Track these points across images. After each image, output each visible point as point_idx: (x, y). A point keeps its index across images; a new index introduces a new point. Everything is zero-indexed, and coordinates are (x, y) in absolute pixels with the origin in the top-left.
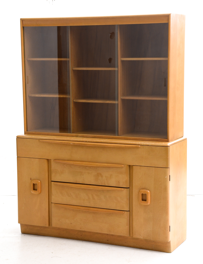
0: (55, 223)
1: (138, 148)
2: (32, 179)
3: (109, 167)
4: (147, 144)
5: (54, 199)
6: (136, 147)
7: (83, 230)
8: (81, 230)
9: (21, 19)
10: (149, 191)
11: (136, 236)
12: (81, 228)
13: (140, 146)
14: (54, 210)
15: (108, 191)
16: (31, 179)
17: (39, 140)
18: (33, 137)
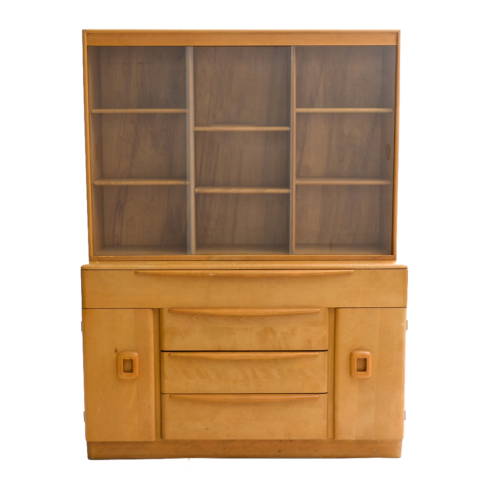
0: (172, 431)
1: (349, 274)
2: (118, 351)
3: (290, 315)
4: (366, 267)
5: (170, 386)
6: (346, 274)
7: (234, 438)
8: (229, 438)
9: (84, 31)
10: (368, 353)
11: (342, 436)
12: (228, 436)
13: (352, 270)
14: (170, 408)
15: (286, 359)
16: (116, 351)
17: (136, 272)
18: (120, 267)
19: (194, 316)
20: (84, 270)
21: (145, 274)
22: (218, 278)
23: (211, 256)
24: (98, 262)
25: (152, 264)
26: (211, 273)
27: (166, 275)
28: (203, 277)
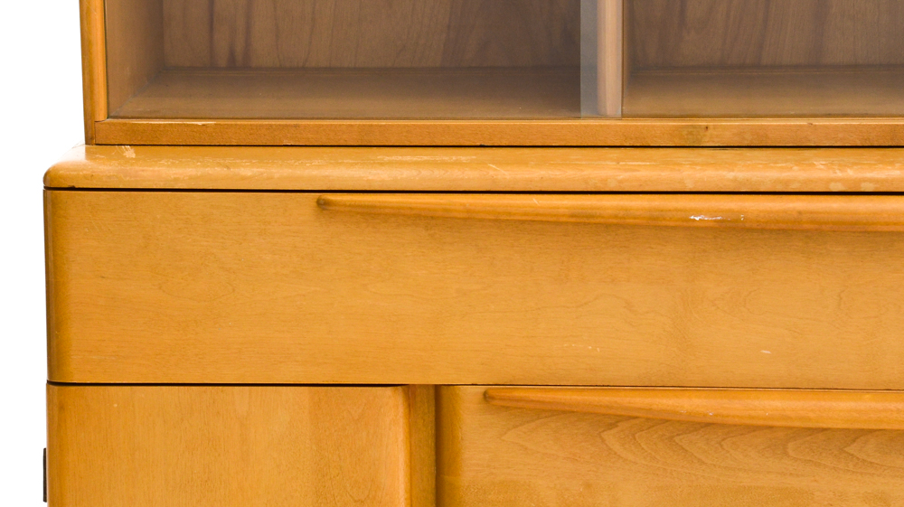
17: (323, 198)
18: (244, 178)
19: (611, 426)
20: (56, 188)
21: (371, 214)
22: (733, 232)
23: (703, 123)
24: (130, 153)
25: (401, 164)
26: (702, 210)
27: (469, 221)
28: (657, 228)
